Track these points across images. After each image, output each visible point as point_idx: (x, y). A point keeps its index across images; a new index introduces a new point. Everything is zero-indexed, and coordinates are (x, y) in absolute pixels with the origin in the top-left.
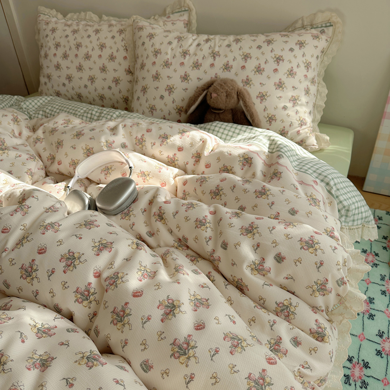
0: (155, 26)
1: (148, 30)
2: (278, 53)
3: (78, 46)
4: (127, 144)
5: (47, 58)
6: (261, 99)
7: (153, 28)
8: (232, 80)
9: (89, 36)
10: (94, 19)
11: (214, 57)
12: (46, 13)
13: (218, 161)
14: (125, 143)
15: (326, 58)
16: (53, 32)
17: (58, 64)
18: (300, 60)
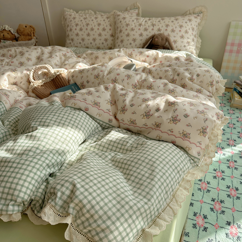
0: (124, 14)
1: (122, 16)
2: (181, 24)
3: (87, 25)
5: (71, 31)
6: (175, 43)
9: (92, 20)
10: (93, 13)
11: (153, 26)
12: (68, 11)
13: (165, 59)
15: (200, 27)
16: (74, 19)
17: (77, 34)
18: (190, 27)
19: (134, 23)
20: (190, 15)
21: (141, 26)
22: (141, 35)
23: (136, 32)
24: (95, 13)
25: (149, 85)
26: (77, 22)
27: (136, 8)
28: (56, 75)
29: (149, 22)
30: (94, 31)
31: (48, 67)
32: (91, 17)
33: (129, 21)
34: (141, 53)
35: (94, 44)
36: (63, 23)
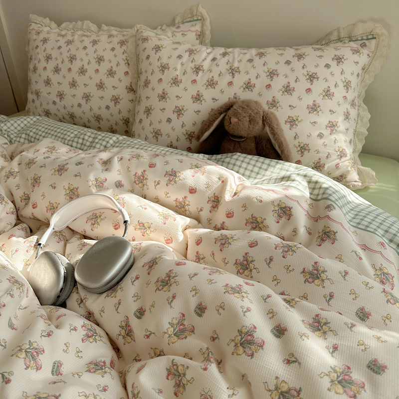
0: (162, 37)
1: (154, 42)
4: (124, 182)
5: (36, 73)
6: (291, 125)
7: (159, 39)
8: (256, 102)
9: (85, 48)
10: (93, 29)
12: (38, 22)
13: (244, 209)
14: (121, 181)
16: (44, 43)
17: (48, 79)
18: (338, 78)
19: (182, 64)
21: (200, 73)
23: (186, 90)
27: (196, 19)
32: (84, 38)
33: (169, 57)
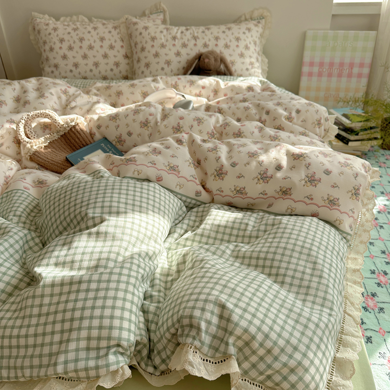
2: (237, 35)
3: (81, 40)
5: (52, 52)
9: (89, 32)
11: (196, 40)
12: (41, 18)
16: (55, 31)
17: (65, 55)
18: (250, 39)
19: (164, 36)
20: (247, 22)
21: (177, 40)
22: (178, 54)
23: (170, 50)
24: (90, 20)
25: (237, 132)
26: (61, 36)
27: (159, 11)
28: (71, 127)
29: (188, 33)
30: (95, 49)
31: (50, 114)
32: (85, 26)
33: (155, 33)
34: (192, 83)
35: (96, 71)
36: (32, 37)
